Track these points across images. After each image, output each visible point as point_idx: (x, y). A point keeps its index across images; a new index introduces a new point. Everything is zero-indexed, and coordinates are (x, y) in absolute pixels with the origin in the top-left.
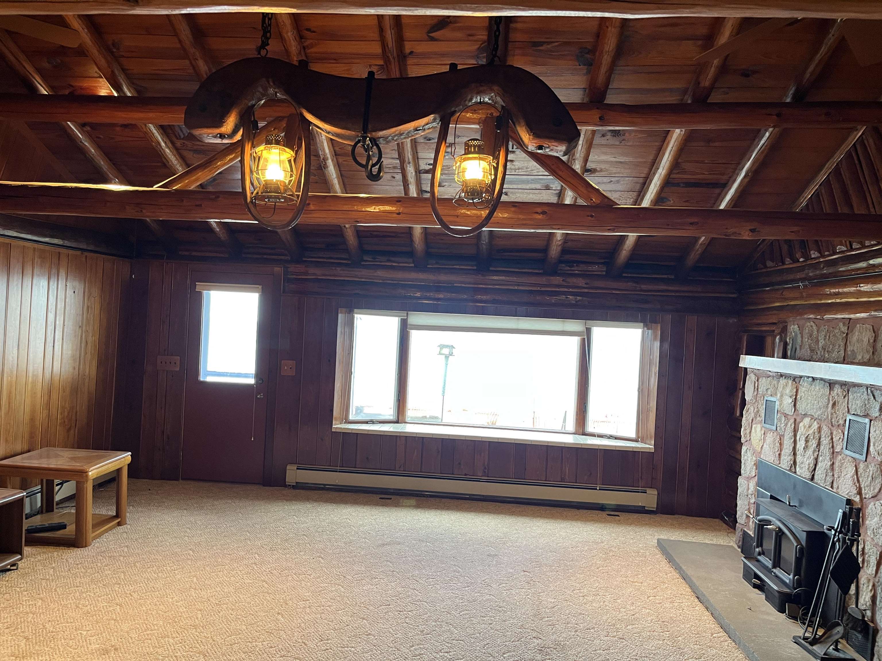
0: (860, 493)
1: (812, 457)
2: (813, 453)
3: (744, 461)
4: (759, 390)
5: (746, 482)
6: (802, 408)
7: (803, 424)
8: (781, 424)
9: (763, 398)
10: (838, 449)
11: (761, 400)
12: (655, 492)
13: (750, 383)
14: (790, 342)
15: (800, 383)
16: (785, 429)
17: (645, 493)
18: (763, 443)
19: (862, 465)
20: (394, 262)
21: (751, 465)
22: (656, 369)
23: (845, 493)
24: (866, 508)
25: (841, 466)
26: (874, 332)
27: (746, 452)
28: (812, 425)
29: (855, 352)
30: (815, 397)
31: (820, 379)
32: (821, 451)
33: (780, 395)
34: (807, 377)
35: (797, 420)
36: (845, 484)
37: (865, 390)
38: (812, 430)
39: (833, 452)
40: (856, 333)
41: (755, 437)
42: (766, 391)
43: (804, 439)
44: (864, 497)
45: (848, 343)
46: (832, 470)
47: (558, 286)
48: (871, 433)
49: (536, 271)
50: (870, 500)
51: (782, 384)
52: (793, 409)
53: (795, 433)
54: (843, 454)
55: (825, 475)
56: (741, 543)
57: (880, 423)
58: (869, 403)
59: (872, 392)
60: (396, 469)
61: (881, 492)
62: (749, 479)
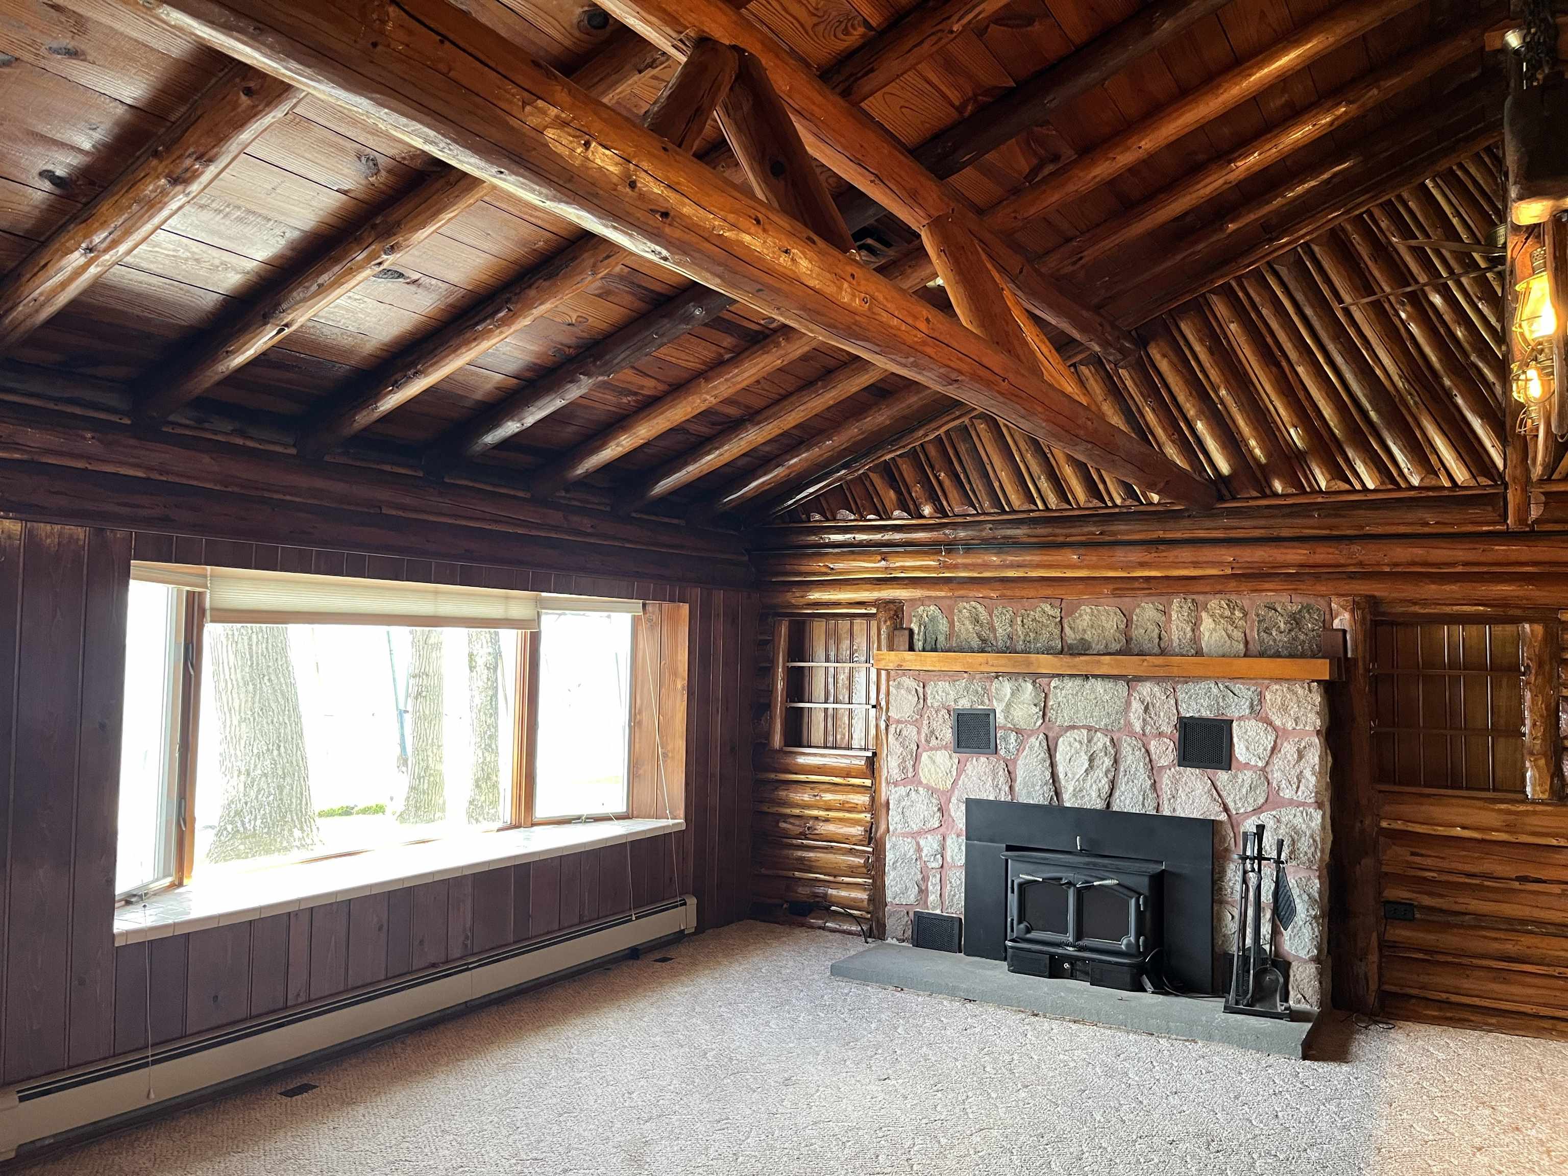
0: (1226, 809)
1: (1105, 780)
2: (1106, 774)
3: (900, 810)
4: (929, 702)
5: (909, 840)
6: (1061, 717)
7: (1072, 739)
8: (1008, 743)
9: (944, 712)
10: (1164, 762)
11: (940, 716)
12: (692, 901)
13: (903, 691)
14: (920, 629)
15: (1053, 684)
16: (1018, 750)
17: (681, 905)
18: (959, 775)
19: (1222, 776)
20: (252, 438)
21: (926, 813)
22: (681, 683)
23: (1195, 815)
24: (1238, 825)
25: (1176, 782)
26: (1125, 616)
27: (908, 795)
28: (1092, 738)
29: (1086, 640)
30: (1094, 702)
31: (1104, 677)
32: (1122, 769)
33: (1004, 704)
34: (1071, 676)
35: (1050, 735)
36: (1193, 802)
37: (1212, 685)
38: (1100, 745)
39: (1152, 767)
40: (1085, 617)
41: (933, 770)
42: (955, 701)
43: (1087, 758)
44: (1234, 812)
45: (1067, 630)
46: (1155, 790)
47: (555, 528)
48: (1235, 735)
49: (521, 494)
50: (1247, 815)
51: (1007, 687)
52: (1041, 721)
53: (1051, 753)
54: (1177, 768)
55: (1141, 798)
56: (909, 933)
57: (1253, 722)
58: (1224, 700)
59: (1226, 687)
60: (289, 1004)
61: (1272, 801)
62: (919, 833)
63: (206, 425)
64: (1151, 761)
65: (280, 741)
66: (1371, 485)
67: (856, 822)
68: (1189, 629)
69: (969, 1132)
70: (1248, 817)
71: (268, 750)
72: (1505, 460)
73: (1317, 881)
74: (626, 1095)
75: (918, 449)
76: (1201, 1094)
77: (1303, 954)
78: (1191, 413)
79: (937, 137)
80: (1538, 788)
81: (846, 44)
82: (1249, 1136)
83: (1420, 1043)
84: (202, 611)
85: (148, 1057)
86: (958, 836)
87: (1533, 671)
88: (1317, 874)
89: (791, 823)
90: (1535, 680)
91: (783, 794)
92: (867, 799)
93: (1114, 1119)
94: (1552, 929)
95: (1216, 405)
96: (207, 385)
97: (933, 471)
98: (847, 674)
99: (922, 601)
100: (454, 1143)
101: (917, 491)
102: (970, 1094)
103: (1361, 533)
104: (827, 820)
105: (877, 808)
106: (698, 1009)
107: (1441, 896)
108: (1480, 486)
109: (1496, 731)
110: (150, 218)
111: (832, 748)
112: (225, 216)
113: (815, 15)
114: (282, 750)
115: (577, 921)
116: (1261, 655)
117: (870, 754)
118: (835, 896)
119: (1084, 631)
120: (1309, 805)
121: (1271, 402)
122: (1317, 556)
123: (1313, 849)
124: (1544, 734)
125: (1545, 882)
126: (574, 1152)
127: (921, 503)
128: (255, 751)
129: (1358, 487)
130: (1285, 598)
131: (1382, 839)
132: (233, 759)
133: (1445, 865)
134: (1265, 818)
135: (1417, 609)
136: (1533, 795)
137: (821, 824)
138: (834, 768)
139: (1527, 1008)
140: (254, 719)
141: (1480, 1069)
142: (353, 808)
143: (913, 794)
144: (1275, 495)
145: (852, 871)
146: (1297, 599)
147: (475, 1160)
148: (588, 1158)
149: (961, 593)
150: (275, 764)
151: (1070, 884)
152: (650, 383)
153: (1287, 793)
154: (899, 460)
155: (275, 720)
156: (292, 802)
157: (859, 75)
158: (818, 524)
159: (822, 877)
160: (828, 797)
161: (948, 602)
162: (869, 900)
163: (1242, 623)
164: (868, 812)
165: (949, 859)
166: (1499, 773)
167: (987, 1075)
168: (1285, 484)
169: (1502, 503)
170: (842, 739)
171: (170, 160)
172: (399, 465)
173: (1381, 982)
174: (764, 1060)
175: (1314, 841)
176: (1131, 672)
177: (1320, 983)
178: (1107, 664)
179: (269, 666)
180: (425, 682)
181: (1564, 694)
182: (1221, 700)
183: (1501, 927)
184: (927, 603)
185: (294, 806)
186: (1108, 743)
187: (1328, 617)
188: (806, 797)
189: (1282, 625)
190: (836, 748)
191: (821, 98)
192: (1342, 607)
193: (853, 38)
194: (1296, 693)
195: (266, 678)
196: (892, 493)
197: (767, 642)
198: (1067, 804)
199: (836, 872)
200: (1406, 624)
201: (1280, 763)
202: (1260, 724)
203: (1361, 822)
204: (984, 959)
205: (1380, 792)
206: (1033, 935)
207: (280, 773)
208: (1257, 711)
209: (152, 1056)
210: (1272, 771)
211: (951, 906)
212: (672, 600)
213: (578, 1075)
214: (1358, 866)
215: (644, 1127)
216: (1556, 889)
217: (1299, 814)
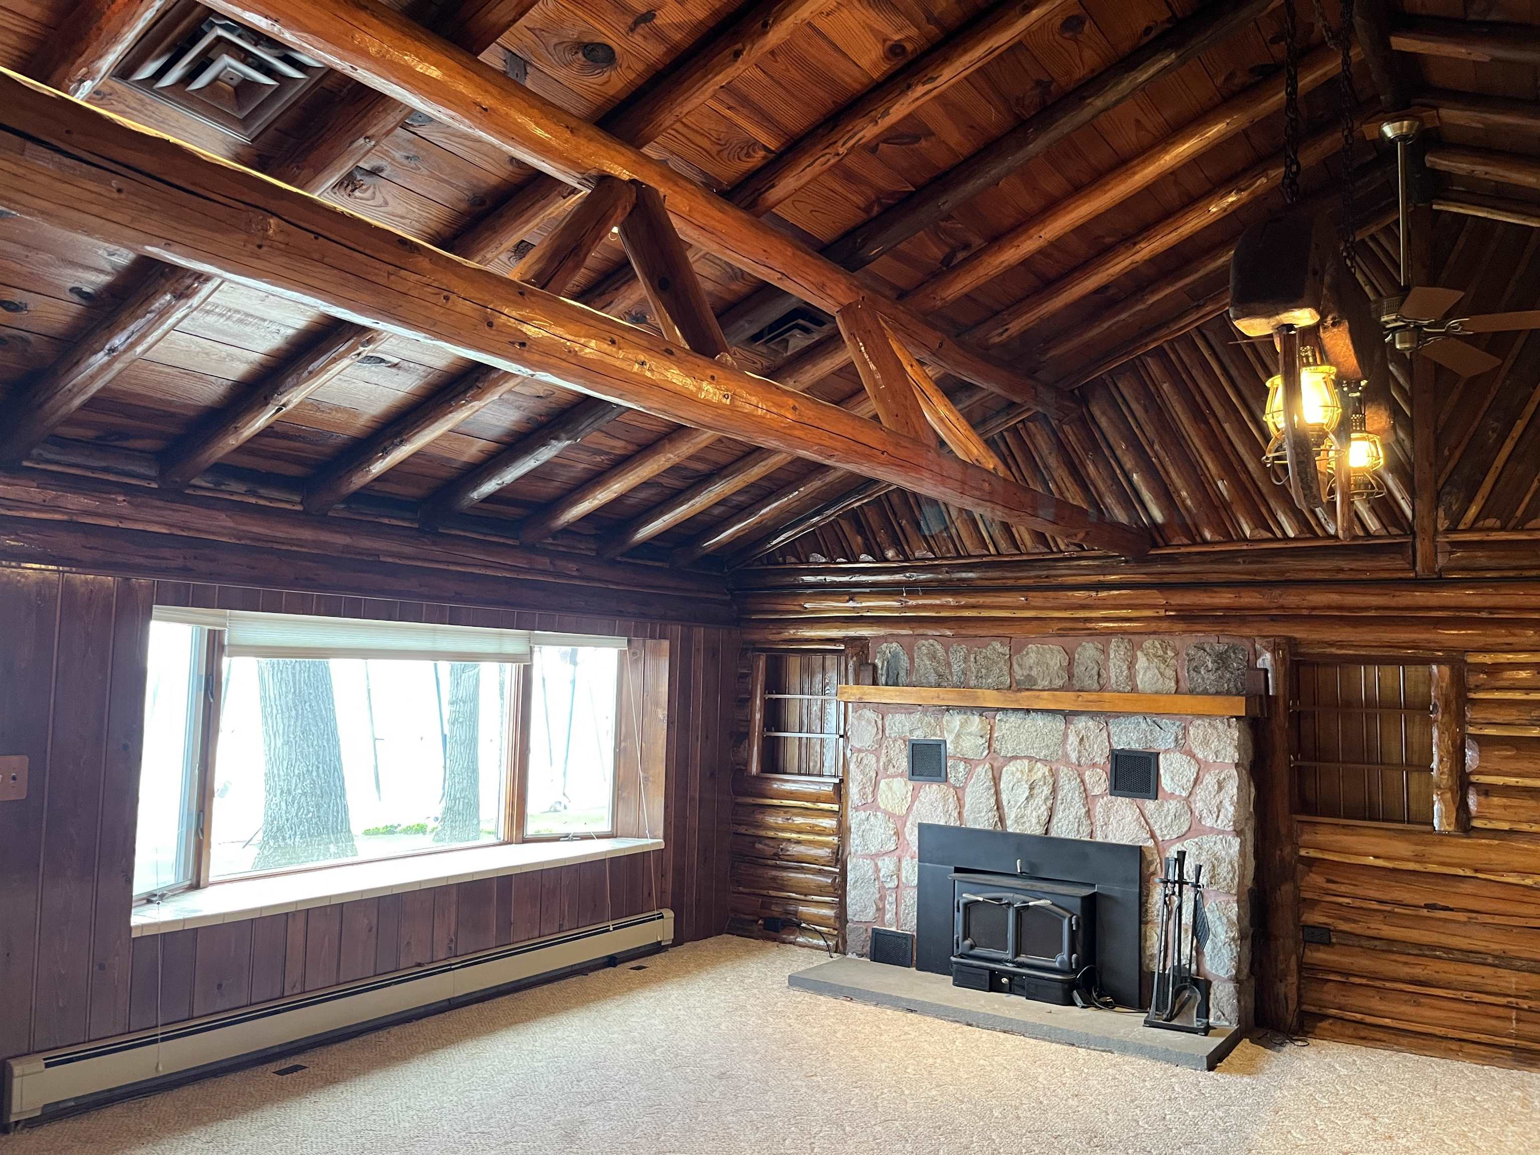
0: (1153, 836)
1: (1044, 808)
2: (1045, 802)
3: (860, 833)
4: (887, 732)
5: (868, 862)
6: (1006, 748)
7: (1014, 769)
8: (956, 772)
9: (901, 741)
10: (1097, 791)
11: (897, 746)
12: (669, 914)
13: (863, 723)
14: (883, 665)
15: (998, 718)
16: (966, 778)
17: (658, 918)
18: (913, 802)
19: (1150, 805)
20: (261, 497)
21: (884, 836)
22: (662, 713)
23: (1125, 842)
24: (1164, 850)
25: (1107, 811)
26: (1067, 654)
27: (868, 819)
28: (1033, 768)
29: (1033, 677)
30: (1035, 734)
31: (1042, 711)
32: (1059, 797)
33: (954, 735)
34: (1015, 710)
35: (995, 765)
36: (1123, 830)
37: (1141, 720)
38: (1040, 774)
39: (1087, 798)
40: (1031, 654)
41: (890, 796)
42: (911, 732)
43: (1027, 786)
44: (1160, 839)
45: (1016, 667)
46: (1089, 817)
47: (543, 572)
48: (1161, 767)
49: (510, 542)
50: (1172, 842)
51: (955, 721)
52: (986, 752)
53: (996, 781)
54: (1109, 797)
55: (1076, 825)
56: (867, 949)
57: (1178, 755)
58: (1152, 734)
59: (1154, 722)
60: (286, 994)
61: (1195, 829)
62: (878, 855)
63: (223, 487)
64: (1085, 790)
65: (319, 763)
66: (1291, 534)
67: (823, 845)
68: (1125, 667)
69: (873, 1123)
70: (1172, 844)
71: (308, 770)
72: (1413, 511)
73: (1235, 905)
74: (575, 1082)
75: (883, 498)
76: (1100, 1097)
77: (1222, 973)
78: (1128, 465)
79: (849, 234)
80: (1444, 821)
81: (750, 165)
82: (1131, 1134)
83: (1328, 1059)
84: (222, 647)
85: (157, 1035)
86: (912, 858)
87: (1440, 710)
88: (1236, 898)
89: (766, 845)
90: (1443, 717)
91: (760, 817)
92: (835, 823)
93: (1011, 1116)
94: (1458, 955)
95: (1150, 458)
96: (220, 455)
97: (896, 518)
98: (819, 706)
99: (885, 639)
100: (415, 1117)
101: (882, 536)
102: (886, 1091)
103: (1283, 578)
104: (798, 842)
105: (842, 831)
106: (659, 1012)
107: (1355, 921)
108: (1390, 536)
109: (1410, 766)
110: (161, 325)
111: (805, 775)
112: (227, 319)
113: (718, 144)
114: (321, 770)
115: (557, 930)
116: (1191, 692)
117: (837, 781)
118: (806, 914)
119: (1031, 668)
120: (1228, 833)
121: (1201, 456)
122: (1242, 600)
123: (1231, 875)
124: (1451, 770)
125: (1452, 910)
126: (517, 1129)
127: (885, 548)
128: (297, 772)
129: (1279, 535)
130: (1213, 639)
131: (1300, 867)
132: (276, 779)
133: (1359, 892)
134: (1188, 845)
135: (1334, 650)
136: (1440, 827)
137: (793, 846)
138: (805, 794)
139: (1437, 1031)
140: (296, 742)
141: (1377, 1085)
142: (396, 828)
143: (872, 819)
144: (1205, 542)
145: (821, 890)
146: (1223, 640)
147: (431, 1132)
148: (528, 1133)
149: (921, 631)
150: (314, 784)
151: (1009, 904)
152: (620, 444)
153: (1208, 822)
154: (866, 509)
155: (315, 743)
156: (328, 820)
157: (762, 190)
158: (793, 566)
159: (794, 895)
160: (799, 820)
161: (908, 639)
162: (836, 917)
163: (1174, 661)
164: (835, 835)
165: (904, 880)
166: (1413, 807)
167: (907, 1075)
168: (1213, 532)
169: (1410, 552)
170: (815, 766)
171: (174, 280)
172: (396, 518)
173: (1299, 1003)
174: (707, 1056)
175: (1233, 867)
176: (1067, 707)
177: (1239, 1001)
178: (1046, 701)
179: (311, 694)
180: (462, 709)
181: (1469, 732)
182: (1148, 734)
183: (1411, 952)
184: (890, 640)
185: (330, 823)
186: (1047, 774)
187: (1252, 657)
188: (780, 821)
189: (1210, 665)
190: (809, 775)
191: (720, 214)
192: (1264, 647)
193: (755, 159)
194: (1216, 728)
195: (308, 704)
196: (859, 539)
197: (746, 675)
198: (1010, 830)
199: (805, 891)
200: (1326, 665)
201: (1202, 793)
202: (1184, 757)
203: (1281, 850)
204: (934, 974)
205: (1299, 821)
206: (977, 951)
207: (319, 793)
208: (1181, 745)
209: (162, 1034)
210: (1195, 801)
211: (906, 924)
212: (652, 637)
213: (536, 1064)
214: (1278, 892)
215: (584, 1110)
216: (1462, 917)
217: (1219, 841)
